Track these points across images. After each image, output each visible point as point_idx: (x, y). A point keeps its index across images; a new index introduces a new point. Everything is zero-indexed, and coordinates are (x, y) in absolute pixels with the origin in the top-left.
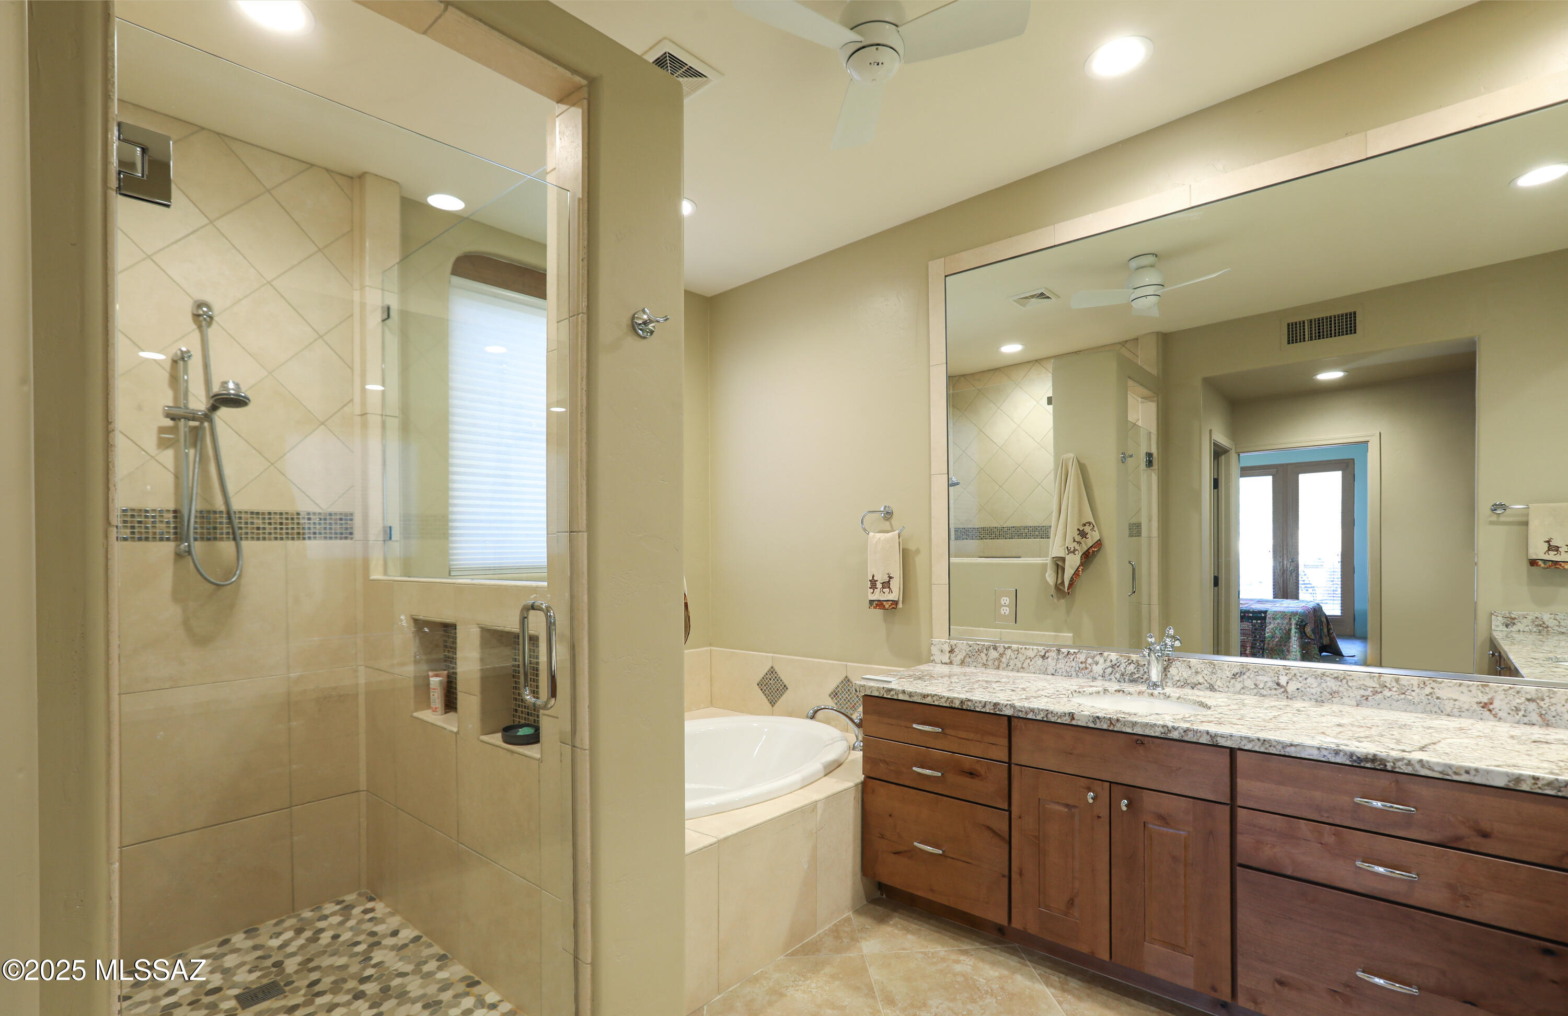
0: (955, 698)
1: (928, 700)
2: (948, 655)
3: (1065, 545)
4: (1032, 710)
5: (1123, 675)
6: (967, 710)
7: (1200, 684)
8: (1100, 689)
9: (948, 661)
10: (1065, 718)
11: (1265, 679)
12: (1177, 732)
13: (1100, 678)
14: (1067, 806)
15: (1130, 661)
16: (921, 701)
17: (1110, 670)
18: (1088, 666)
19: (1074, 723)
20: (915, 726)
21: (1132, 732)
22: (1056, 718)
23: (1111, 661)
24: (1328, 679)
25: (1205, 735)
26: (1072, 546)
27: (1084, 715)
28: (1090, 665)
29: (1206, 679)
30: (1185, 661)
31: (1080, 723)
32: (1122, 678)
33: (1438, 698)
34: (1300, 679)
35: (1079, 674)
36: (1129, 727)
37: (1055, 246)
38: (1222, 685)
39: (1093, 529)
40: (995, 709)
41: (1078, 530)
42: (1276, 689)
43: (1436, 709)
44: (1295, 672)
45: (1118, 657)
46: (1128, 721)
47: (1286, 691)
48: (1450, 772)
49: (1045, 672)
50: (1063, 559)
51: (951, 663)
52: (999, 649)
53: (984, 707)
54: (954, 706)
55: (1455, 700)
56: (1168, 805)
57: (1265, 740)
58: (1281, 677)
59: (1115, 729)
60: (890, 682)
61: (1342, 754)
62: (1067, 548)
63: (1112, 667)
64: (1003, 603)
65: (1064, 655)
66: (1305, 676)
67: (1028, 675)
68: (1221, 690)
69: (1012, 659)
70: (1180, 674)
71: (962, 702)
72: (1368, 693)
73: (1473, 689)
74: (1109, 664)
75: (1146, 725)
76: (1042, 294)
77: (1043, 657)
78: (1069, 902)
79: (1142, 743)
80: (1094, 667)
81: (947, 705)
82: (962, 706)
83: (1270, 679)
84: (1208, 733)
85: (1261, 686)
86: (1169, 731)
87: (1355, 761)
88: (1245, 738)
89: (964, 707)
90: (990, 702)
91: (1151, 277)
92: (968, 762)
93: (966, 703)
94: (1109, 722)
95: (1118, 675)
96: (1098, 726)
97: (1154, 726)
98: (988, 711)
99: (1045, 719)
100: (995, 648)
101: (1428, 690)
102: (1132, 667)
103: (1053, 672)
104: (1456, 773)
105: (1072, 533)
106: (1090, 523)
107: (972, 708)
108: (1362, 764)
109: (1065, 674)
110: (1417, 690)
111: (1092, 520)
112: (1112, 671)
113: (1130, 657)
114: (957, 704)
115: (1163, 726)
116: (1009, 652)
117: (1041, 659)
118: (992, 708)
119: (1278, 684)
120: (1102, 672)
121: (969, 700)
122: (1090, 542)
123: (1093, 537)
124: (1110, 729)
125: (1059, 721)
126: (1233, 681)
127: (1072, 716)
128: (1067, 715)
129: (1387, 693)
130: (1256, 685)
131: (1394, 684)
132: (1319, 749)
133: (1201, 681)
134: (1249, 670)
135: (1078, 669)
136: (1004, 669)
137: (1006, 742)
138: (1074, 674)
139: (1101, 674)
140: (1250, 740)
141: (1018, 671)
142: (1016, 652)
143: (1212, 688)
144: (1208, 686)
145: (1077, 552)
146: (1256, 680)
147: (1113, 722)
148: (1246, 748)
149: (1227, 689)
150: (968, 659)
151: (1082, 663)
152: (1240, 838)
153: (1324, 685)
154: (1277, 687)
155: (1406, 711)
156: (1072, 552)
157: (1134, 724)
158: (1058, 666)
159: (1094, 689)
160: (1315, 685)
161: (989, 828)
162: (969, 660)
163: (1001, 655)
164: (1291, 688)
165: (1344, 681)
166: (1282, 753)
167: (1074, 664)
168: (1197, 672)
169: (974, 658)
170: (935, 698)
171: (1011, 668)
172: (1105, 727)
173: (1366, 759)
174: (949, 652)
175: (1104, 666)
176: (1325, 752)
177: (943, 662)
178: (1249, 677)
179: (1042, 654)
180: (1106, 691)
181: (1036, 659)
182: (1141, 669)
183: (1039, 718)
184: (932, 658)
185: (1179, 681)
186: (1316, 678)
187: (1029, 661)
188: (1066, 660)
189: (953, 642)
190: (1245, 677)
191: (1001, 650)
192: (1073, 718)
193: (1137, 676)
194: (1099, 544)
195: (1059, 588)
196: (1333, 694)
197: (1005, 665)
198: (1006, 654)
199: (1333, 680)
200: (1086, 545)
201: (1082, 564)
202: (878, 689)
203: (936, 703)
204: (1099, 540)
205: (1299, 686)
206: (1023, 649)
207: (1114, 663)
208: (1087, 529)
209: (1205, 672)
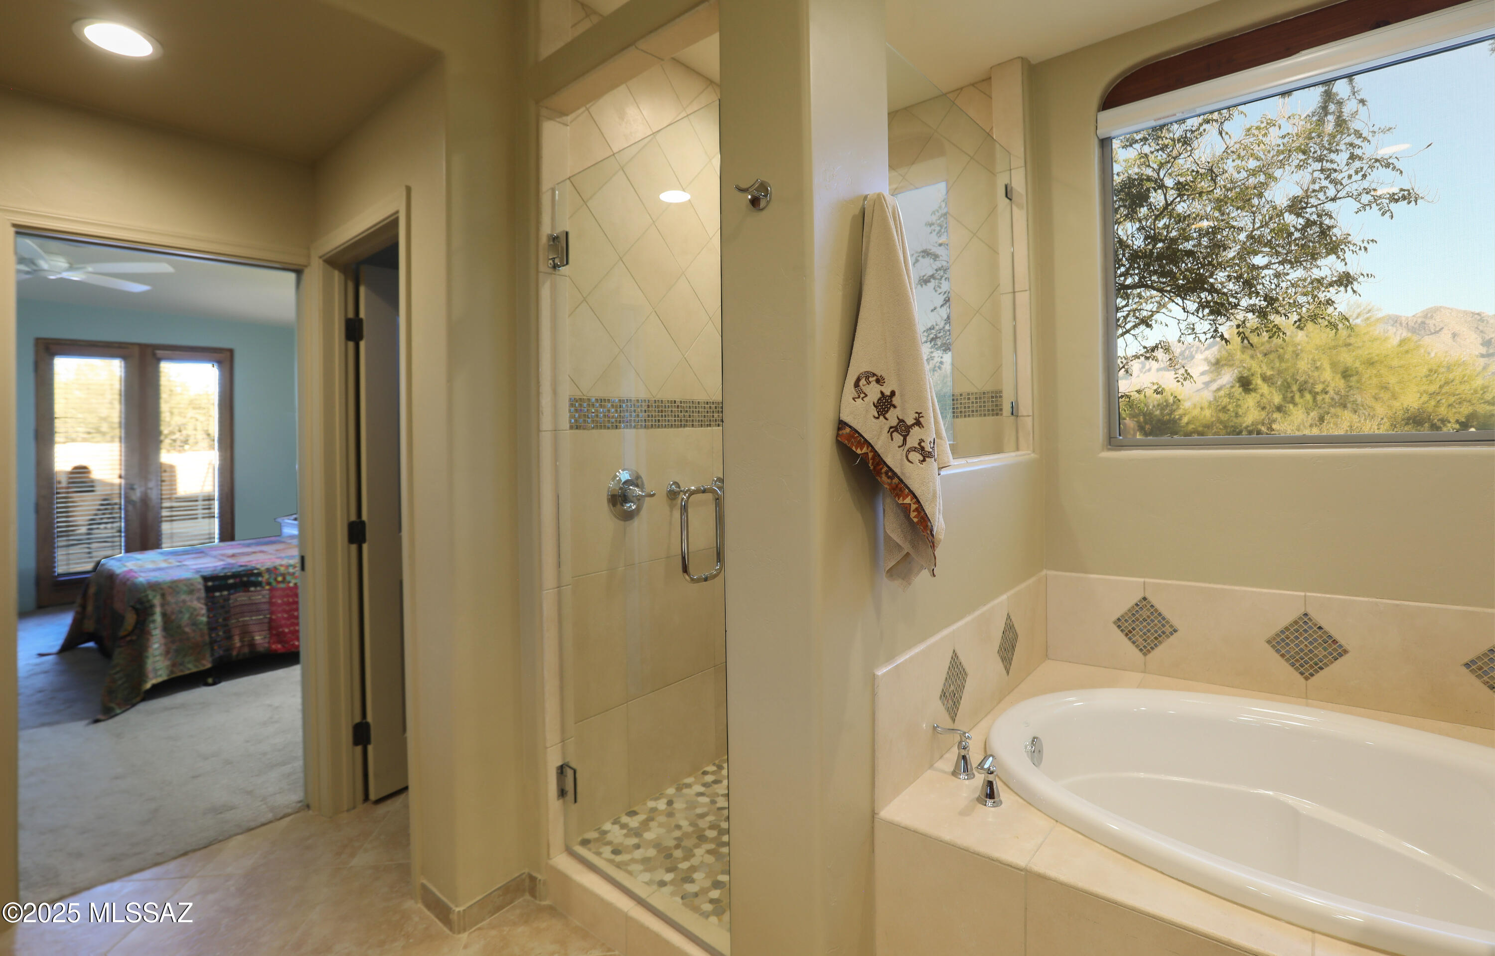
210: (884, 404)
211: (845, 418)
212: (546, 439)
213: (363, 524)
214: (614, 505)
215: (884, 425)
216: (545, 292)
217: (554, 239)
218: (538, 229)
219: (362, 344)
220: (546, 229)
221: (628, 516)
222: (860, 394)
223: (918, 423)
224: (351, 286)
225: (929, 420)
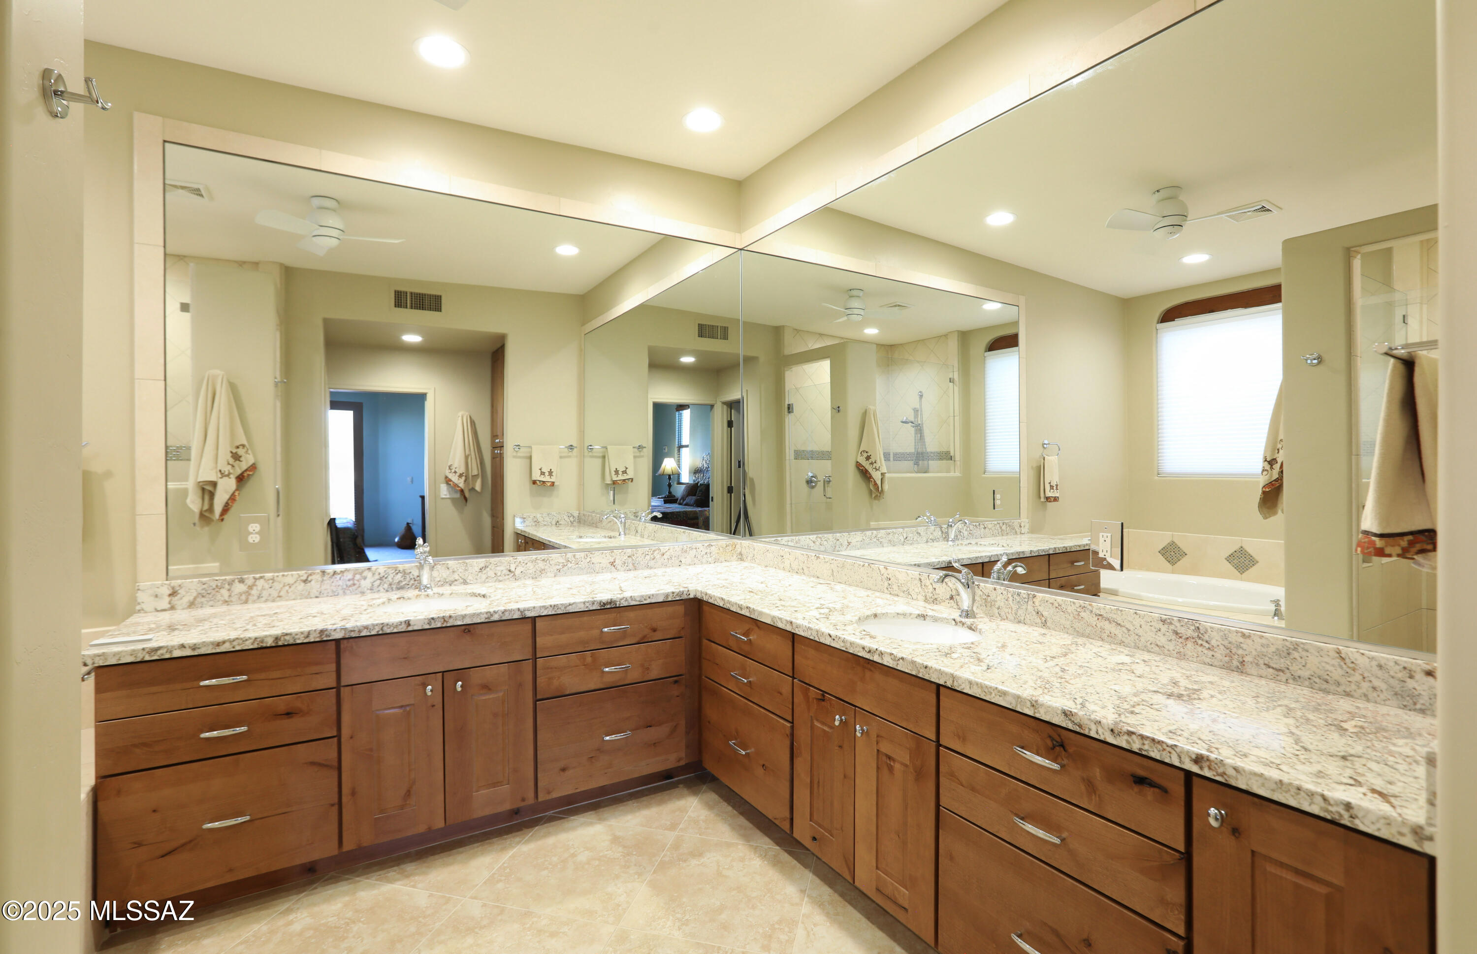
0: (266, 636)
1: (226, 647)
2: (167, 599)
3: (216, 467)
4: (366, 627)
5: (390, 585)
6: (284, 646)
7: (456, 580)
8: (385, 600)
9: (168, 606)
10: (401, 627)
11: (502, 568)
12: (498, 614)
13: (369, 591)
14: (401, 707)
15: (397, 572)
16: (214, 651)
17: (378, 582)
18: (356, 582)
19: (410, 629)
20: (203, 683)
21: (463, 623)
22: (392, 628)
23: (379, 574)
24: (539, 561)
25: (517, 612)
26: (227, 469)
27: (420, 620)
28: (358, 581)
29: (461, 575)
30: (444, 564)
31: (416, 628)
32: (391, 588)
33: (593, 564)
34: (523, 564)
35: (346, 591)
36: (460, 620)
37: (320, 171)
38: (472, 579)
39: (247, 452)
40: (321, 636)
41: (231, 452)
42: (508, 575)
43: (592, 570)
44: (520, 560)
45: (385, 569)
46: (459, 615)
47: (514, 575)
48: (643, 600)
49: (308, 597)
50: (214, 484)
51: (172, 608)
52: (246, 581)
53: (307, 637)
54: (264, 645)
55: (600, 563)
56: (489, 674)
57: (554, 606)
58: (512, 565)
59: (448, 625)
60: (150, 640)
61: (596, 603)
62: (220, 471)
63: (381, 579)
64: (251, 529)
65: (329, 576)
66: (526, 562)
67: (288, 603)
68: (471, 582)
69: (264, 589)
70: (440, 575)
71: (277, 639)
72: (560, 567)
73: (607, 555)
74: (377, 577)
75: (473, 615)
76: (198, 190)
77: (305, 581)
78: (406, 794)
79: (469, 631)
80: (363, 582)
81: (255, 646)
82: (277, 643)
83: (504, 568)
84: (519, 609)
85: (499, 575)
86: (492, 615)
87: (602, 606)
88: (543, 607)
89: (280, 643)
90: (315, 630)
91: (333, 220)
92: (281, 704)
93: (282, 639)
94: (443, 620)
95: (386, 586)
96: (433, 626)
97: (479, 614)
98: (312, 640)
99: (380, 632)
100: (242, 581)
101: (588, 559)
102: (400, 575)
103: (317, 594)
104: (645, 600)
105: (225, 455)
106: (243, 446)
107: (291, 642)
108: (605, 607)
109: (331, 594)
110: (584, 561)
111: (245, 443)
112: (381, 583)
113: (397, 567)
114: (270, 642)
115: (487, 613)
116: (261, 583)
117: (303, 584)
118: (319, 635)
119: (510, 571)
120: (371, 585)
121: (287, 634)
122: (244, 465)
123: (248, 460)
124: (444, 626)
125: (395, 630)
126: (480, 574)
127: (408, 623)
128: (403, 624)
129: (570, 565)
130: (495, 574)
131: (573, 559)
132: (584, 603)
133: (457, 577)
134: (491, 563)
135: (345, 587)
136: (254, 602)
137: (333, 667)
138: (341, 592)
139: (369, 588)
140: (545, 607)
141: (273, 601)
142: (271, 581)
143: (465, 582)
144: (462, 581)
145: (231, 476)
146: (496, 570)
147: (446, 619)
148: (543, 614)
149: (475, 581)
150: (199, 600)
151: (349, 580)
152: (538, 680)
153: (536, 566)
154: (509, 573)
155: (578, 575)
156: (223, 475)
157: (464, 617)
158: (323, 587)
159: (381, 601)
160: (532, 567)
161: (313, 763)
162: (203, 600)
163: (250, 587)
164: (518, 572)
165: (548, 561)
166: (564, 612)
167: (340, 583)
168: (454, 572)
169: (211, 596)
170: (235, 643)
171: (263, 599)
172: (439, 625)
173: (607, 603)
174: (170, 595)
175: (372, 580)
176: (587, 605)
177: (159, 609)
178: (491, 569)
179: (304, 578)
180: (389, 600)
181: (297, 584)
182: (408, 576)
183: (373, 633)
184: (138, 608)
185: (439, 581)
186: (532, 562)
187: (287, 588)
188: (332, 580)
189: (175, 583)
190: (488, 569)
191: (250, 582)
192: (409, 625)
193: (404, 583)
194: (253, 467)
195: (205, 517)
196: (542, 571)
197: (255, 598)
198: (256, 586)
199: (542, 562)
200: (240, 468)
201: (237, 490)
202: (133, 653)
203: (238, 648)
204: (254, 464)
205: (522, 569)
206: (280, 577)
207: (382, 575)
208: (241, 451)
209: (460, 570)
210: (868, 458)
211: (858, 461)
212: (787, 462)
213: (732, 487)
214: (808, 484)
215: (868, 462)
216: (787, 420)
217: (789, 405)
218: (785, 403)
219: (733, 429)
220: (787, 403)
221: (813, 487)
222: (862, 455)
223: (875, 462)
224: (729, 410)
225: (878, 461)
